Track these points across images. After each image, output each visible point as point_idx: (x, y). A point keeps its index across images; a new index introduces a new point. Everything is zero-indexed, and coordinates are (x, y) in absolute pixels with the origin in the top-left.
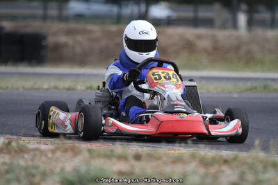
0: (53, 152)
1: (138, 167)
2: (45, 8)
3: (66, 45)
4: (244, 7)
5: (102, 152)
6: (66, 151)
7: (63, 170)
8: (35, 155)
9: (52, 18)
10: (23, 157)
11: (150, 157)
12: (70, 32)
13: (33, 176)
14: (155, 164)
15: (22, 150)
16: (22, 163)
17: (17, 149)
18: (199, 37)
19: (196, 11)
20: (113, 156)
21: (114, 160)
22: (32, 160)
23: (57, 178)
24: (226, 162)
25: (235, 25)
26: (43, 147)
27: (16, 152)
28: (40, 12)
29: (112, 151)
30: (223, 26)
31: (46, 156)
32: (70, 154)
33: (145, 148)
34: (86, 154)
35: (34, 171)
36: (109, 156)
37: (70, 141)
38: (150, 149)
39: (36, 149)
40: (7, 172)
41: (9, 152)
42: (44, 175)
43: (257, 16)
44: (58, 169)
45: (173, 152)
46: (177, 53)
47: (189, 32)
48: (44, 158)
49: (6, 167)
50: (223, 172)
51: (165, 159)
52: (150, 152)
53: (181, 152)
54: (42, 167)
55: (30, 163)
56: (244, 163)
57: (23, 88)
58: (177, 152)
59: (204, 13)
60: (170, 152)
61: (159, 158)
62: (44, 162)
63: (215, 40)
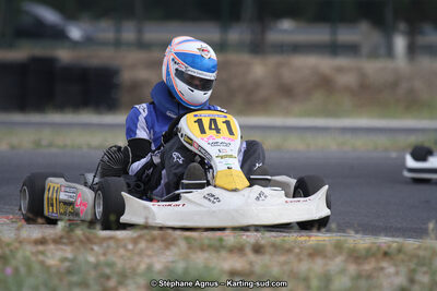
0: (135, 241)
1: (259, 263)
2: (118, 30)
4: (402, 26)
5: (206, 242)
6: (154, 240)
7: (150, 268)
8: (108, 247)
9: (129, 45)
10: (92, 249)
11: (276, 248)
13: (108, 278)
14: (282, 259)
15: (90, 240)
16: (92, 259)
17: (82, 238)
18: (340, 70)
19: (334, 33)
20: (223, 247)
21: (224, 253)
22: (104, 254)
23: (142, 281)
24: (386, 254)
25: (390, 52)
27: (81, 241)
28: (110, 35)
29: (221, 240)
30: (374, 55)
31: (125, 247)
32: (159, 244)
34: (183, 245)
35: (108, 271)
36: (217, 247)
39: (111, 238)
40: (69, 272)
41: (71, 243)
42: (123, 277)
43: (422, 40)
44: (143, 267)
45: (307, 238)
46: (308, 93)
47: (324, 64)
48: (122, 251)
49: (67, 264)
50: (382, 269)
51: (297, 250)
53: (319, 238)
54: (120, 264)
55: (102, 258)
56: (413, 256)
57: (89, 146)
58: (313, 238)
59: (346, 35)
60: (302, 239)
61: (289, 251)
62: (122, 257)
63: (362, 75)
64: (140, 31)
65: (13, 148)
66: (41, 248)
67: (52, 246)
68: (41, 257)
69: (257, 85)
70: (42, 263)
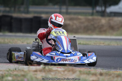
0: (64, 71)
2: (60, 9)
3: (69, 25)
5: (85, 72)
6: (69, 71)
8: (56, 73)
9: (63, 13)
10: (51, 74)
11: (107, 74)
12: (71, 19)
14: (108, 77)
15: (50, 71)
16: (50, 76)
17: (48, 70)
21: (91, 75)
22: (55, 75)
26: (59, 69)
28: (58, 10)
29: (90, 71)
31: (61, 73)
32: (71, 73)
33: (104, 70)
34: (78, 73)
36: (88, 74)
37: (71, 67)
38: (106, 70)
39: (56, 70)
41: (45, 71)
45: (116, 72)
46: (118, 29)
51: (113, 75)
52: (106, 72)
53: (120, 72)
55: (54, 77)
58: (118, 72)
60: (115, 72)
61: (110, 75)
62: (60, 76)
64: (67, 9)
65: (28, 44)
66: (35, 73)
67: (39, 73)
68: (35, 76)
69: (103, 26)
70: (36, 78)
